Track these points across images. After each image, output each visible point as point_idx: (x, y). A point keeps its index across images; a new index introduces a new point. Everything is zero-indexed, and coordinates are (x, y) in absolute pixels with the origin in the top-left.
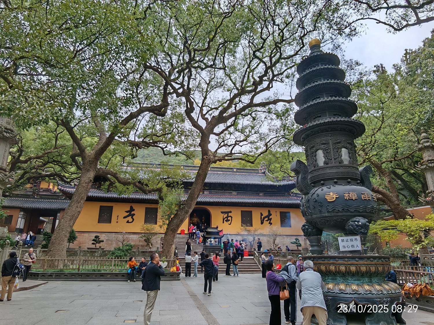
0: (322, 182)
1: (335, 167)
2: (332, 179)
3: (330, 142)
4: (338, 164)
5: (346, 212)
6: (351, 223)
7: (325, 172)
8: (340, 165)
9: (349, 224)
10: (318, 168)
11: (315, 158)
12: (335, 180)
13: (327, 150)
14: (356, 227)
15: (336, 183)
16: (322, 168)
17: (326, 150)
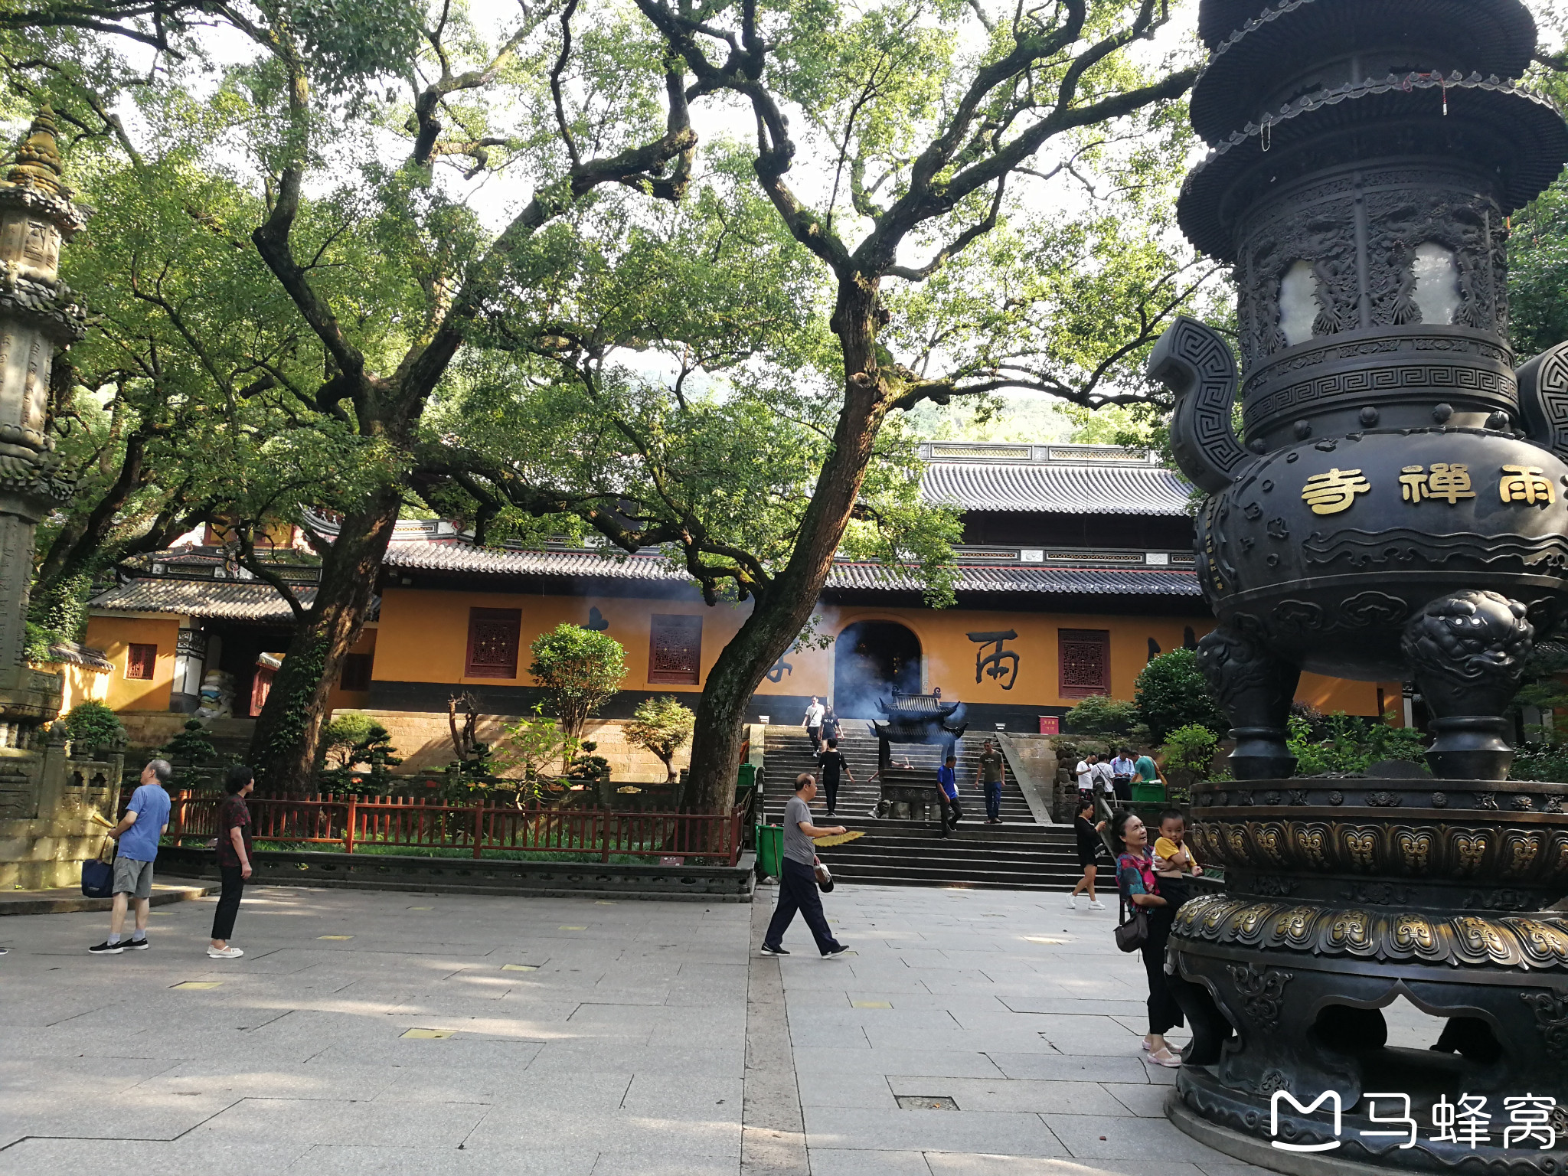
0: (1300, 424)
1: (1373, 341)
2: (1354, 405)
3: (1359, 215)
4: (1388, 328)
5: (1404, 565)
6: (1427, 619)
7: (1318, 371)
8: (1400, 329)
9: (1420, 626)
10: (1287, 354)
11: (1272, 307)
12: (1368, 411)
13: (1337, 256)
14: (1449, 639)
15: (1369, 424)
16: (1303, 355)
17: (1328, 259)
